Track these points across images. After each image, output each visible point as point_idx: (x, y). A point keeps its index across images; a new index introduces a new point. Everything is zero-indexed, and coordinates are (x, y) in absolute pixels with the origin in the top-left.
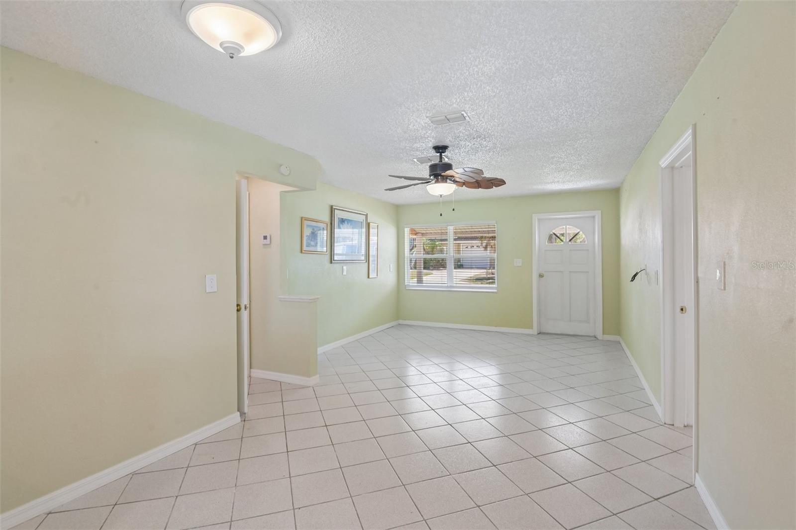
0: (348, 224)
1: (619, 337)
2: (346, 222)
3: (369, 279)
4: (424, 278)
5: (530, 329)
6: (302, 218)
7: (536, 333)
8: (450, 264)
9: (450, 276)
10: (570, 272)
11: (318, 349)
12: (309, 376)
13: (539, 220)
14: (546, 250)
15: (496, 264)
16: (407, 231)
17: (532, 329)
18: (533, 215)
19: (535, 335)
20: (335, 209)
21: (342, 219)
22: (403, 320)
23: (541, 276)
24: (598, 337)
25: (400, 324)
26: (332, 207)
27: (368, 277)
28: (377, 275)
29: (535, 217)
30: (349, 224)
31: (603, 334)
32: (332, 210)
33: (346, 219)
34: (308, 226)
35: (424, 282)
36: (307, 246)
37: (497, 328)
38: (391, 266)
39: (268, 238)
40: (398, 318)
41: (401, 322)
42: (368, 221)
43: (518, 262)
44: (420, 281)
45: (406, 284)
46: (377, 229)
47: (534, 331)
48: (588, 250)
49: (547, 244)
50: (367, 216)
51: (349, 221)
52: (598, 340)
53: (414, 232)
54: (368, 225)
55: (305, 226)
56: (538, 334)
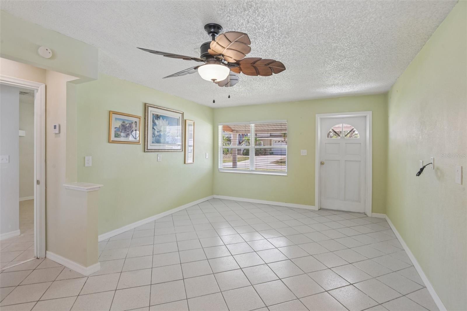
0: (163, 119)
1: (385, 215)
2: (161, 118)
3: (185, 164)
4: (238, 163)
5: (312, 205)
6: (110, 111)
7: (318, 210)
8: (252, 153)
9: (252, 163)
10: (345, 161)
11: (99, 237)
12: (86, 266)
13: (321, 119)
14: (325, 143)
15: (287, 153)
16: (220, 127)
17: (315, 206)
18: (316, 115)
19: (316, 211)
20: (148, 106)
21: (157, 115)
22: (216, 195)
23: (322, 163)
24: (368, 214)
25: (214, 198)
26: (145, 104)
27: (185, 163)
28: (193, 162)
29: (318, 117)
30: (165, 120)
31: (372, 212)
32: (146, 107)
33: (161, 116)
34: (116, 119)
35: (238, 167)
36: (115, 137)
37: (287, 204)
38: (207, 154)
39: (57, 127)
40: (213, 194)
41: (216, 196)
42: (185, 118)
43: (304, 152)
44: (235, 165)
45: (219, 168)
46: (193, 126)
47: (316, 208)
48: (360, 143)
49: (327, 138)
50: (183, 114)
51: (164, 117)
52: (368, 216)
53: (227, 128)
54: (185, 122)
55: (113, 119)
56: (319, 210)
